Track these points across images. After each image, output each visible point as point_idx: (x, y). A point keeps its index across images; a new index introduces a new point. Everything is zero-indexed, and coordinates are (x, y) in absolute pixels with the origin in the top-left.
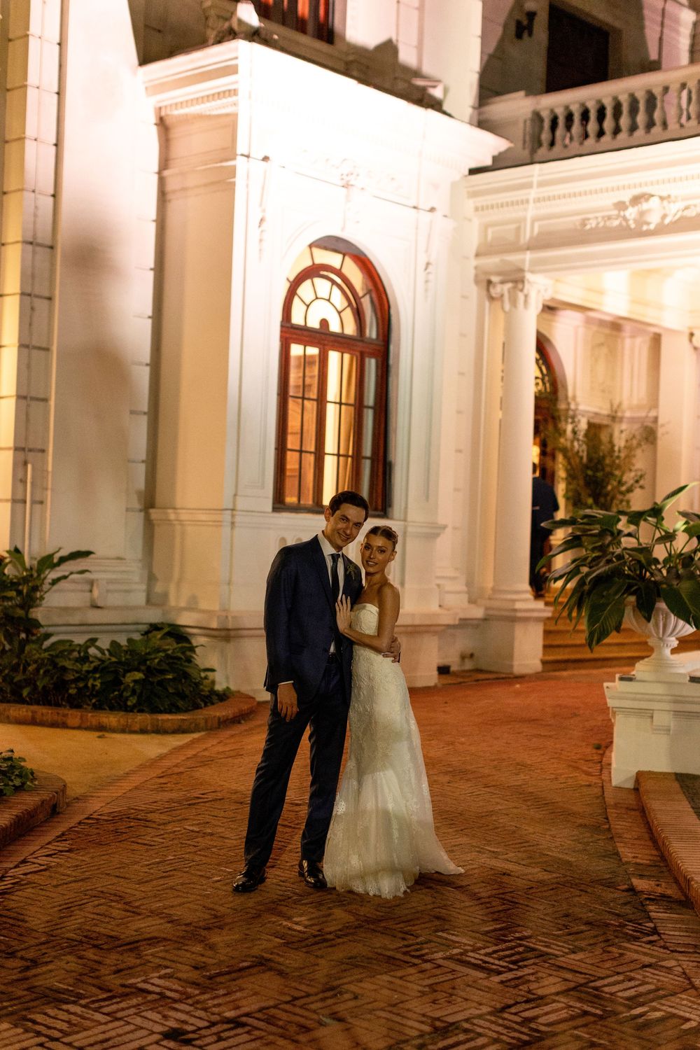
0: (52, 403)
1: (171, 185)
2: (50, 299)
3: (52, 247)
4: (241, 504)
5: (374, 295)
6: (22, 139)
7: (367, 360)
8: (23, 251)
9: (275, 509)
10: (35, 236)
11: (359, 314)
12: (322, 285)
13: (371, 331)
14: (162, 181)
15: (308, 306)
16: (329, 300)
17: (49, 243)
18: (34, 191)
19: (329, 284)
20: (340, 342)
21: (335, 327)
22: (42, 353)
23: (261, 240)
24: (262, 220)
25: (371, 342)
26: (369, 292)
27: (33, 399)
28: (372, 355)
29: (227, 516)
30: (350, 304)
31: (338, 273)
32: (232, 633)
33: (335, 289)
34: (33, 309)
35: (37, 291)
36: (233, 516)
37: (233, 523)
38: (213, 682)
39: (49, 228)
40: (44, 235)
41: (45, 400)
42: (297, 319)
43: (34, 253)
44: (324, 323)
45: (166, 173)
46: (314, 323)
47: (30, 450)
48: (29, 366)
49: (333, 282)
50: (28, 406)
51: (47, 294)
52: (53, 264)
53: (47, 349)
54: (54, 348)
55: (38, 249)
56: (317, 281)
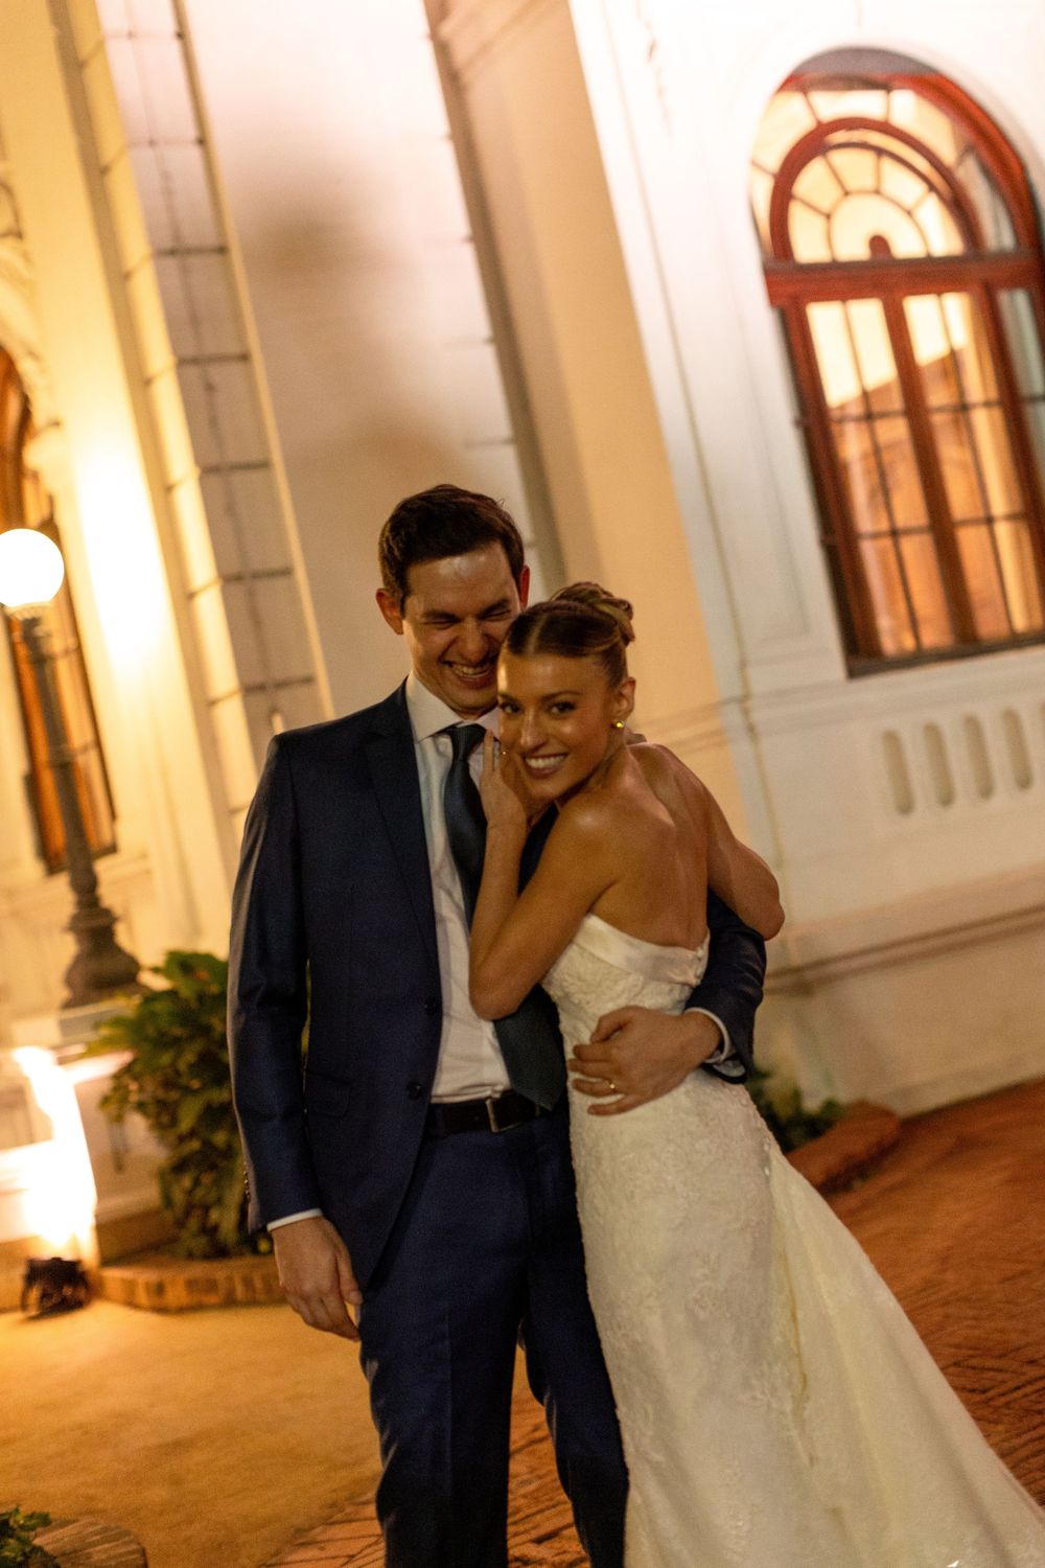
0: (301, 575)
1: (462, 52)
2: (244, 357)
3: (222, 250)
4: (761, 681)
5: (985, 153)
6: (100, 45)
7: (1004, 298)
8: (160, 275)
9: (853, 673)
10: (176, 234)
11: (959, 207)
12: (853, 165)
13: (999, 235)
14: (442, 50)
15: (828, 217)
16: (877, 192)
17: (211, 241)
18: (152, 143)
19: (868, 158)
20: (930, 275)
21: (906, 246)
22: (256, 477)
23: (660, 91)
24: (652, 49)
25: (1002, 256)
26: (967, 150)
27: (256, 576)
28: (1013, 283)
29: (733, 716)
30: (932, 188)
31: (885, 128)
32: (809, 975)
33: (888, 165)
34: (210, 388)
35: (211, 347)
36: (746, 712)
37: (751, 729)
38: (797, 1096)
39: (205, 210)
40: (197, 227)
41: (287, 572)
42: (808, 246)
43: (185, 271)
44: (878, 243)
45: (446, 29)
46: (853, 248)
47: (282, 685)
48: (231, 510)
49: (880, 152)
50: (251, 594)
51: (233, 348)
52: (232, 287)
53: (264, 465)
54: (277, 457)
55: (194, 261)
56: (839, 158)
